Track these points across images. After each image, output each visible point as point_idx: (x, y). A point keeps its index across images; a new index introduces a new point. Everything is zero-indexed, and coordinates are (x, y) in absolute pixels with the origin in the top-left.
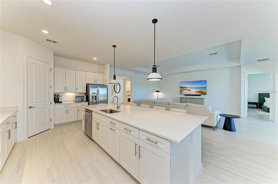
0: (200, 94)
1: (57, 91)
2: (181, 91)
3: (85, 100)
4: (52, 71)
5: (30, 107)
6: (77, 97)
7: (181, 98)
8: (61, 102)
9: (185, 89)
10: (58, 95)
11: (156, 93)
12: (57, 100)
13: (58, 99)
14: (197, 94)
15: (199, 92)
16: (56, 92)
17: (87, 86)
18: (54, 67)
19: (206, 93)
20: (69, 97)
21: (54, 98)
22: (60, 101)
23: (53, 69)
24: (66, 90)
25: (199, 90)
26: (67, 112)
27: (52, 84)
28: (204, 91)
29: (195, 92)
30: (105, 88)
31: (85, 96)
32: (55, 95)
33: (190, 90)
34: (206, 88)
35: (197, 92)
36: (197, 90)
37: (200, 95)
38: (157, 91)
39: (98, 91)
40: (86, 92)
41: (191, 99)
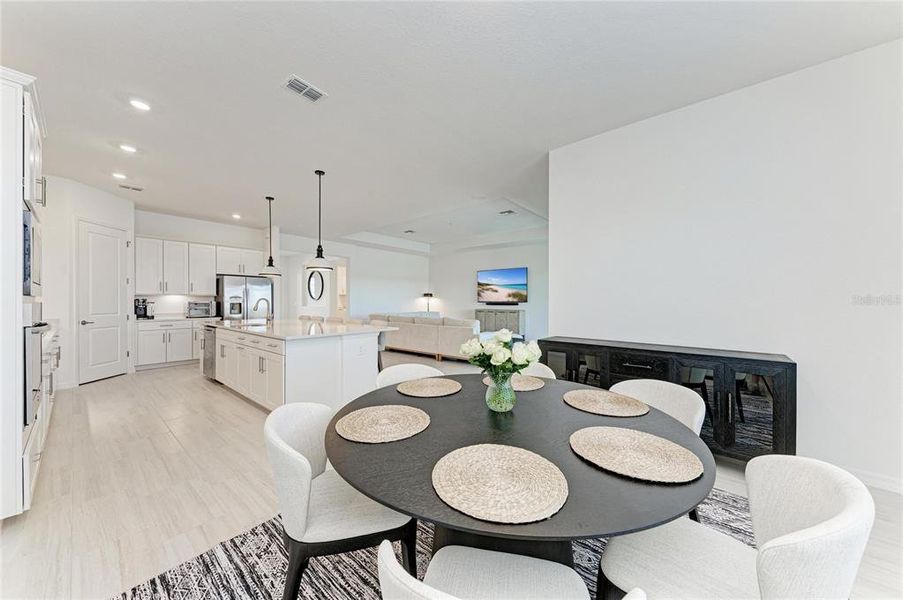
0: (515, 300)
1: (142, 291)
2: (479, 295)
3: (213, 311)
4: (131, 245)
5: (84, 323)
6: (192, 306)
7: (478, 311)
8: (153, 317)
9: (487, 290)
10: (144, 301)
11: (425, 300)
12: (142, 311)
13: (145, 309)
14: (511, 299)
15: (514, 295)
16: (138, 292)
17: (218, 280)
18: (135, 237)
19: (526, 297)
20: (171, 304)
21: (136, 307)
22: (149, 314)
23: (133, 243)
24: (164, 288)
25: (514, 291)
26: (167, 338)
27: (130, 276)
28: (524, 293)
29: (506, 294)
30: (265, 287)
31: (214, 303)
32: (137, 300)
33: (496, 291)
34: (526, 285)
35: (509, 296)
36: (511, 291)
37: (516, 304)
38: (426, 295)
39: (246, 292)
40: (215, 294)
41: (497, 311)
